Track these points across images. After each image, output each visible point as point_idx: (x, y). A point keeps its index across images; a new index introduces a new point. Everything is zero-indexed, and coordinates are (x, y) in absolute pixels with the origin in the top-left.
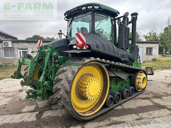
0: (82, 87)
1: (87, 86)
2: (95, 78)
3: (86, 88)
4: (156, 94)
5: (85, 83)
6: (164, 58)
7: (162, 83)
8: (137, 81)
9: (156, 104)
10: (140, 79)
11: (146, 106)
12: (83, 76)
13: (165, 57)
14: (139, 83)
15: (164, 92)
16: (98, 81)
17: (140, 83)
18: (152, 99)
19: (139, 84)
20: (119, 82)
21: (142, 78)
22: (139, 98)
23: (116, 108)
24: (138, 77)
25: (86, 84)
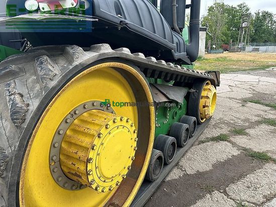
0: (75, 156)
1: (92, 155)
2: (118, 119)
3: (89, 160)
4: (232, 124)
5: (85, 141)
6: (210, 55)
7: (229, 98)
8: (202, 102)
9: (245, 149)
10: (207, 97)
11: (229, 160)
12: (73, 114)
13: (210, 53)
14: (204, 107)
15: (242, 117)
16: (128, 125)
17: (207, 106)
18: (232, 139)
19: (206, 108)
20: (170, 110)
21: (211, 95)
22: (208, 140)
23: (168, 179)
24: (204, 93)
25: (89, 146)
